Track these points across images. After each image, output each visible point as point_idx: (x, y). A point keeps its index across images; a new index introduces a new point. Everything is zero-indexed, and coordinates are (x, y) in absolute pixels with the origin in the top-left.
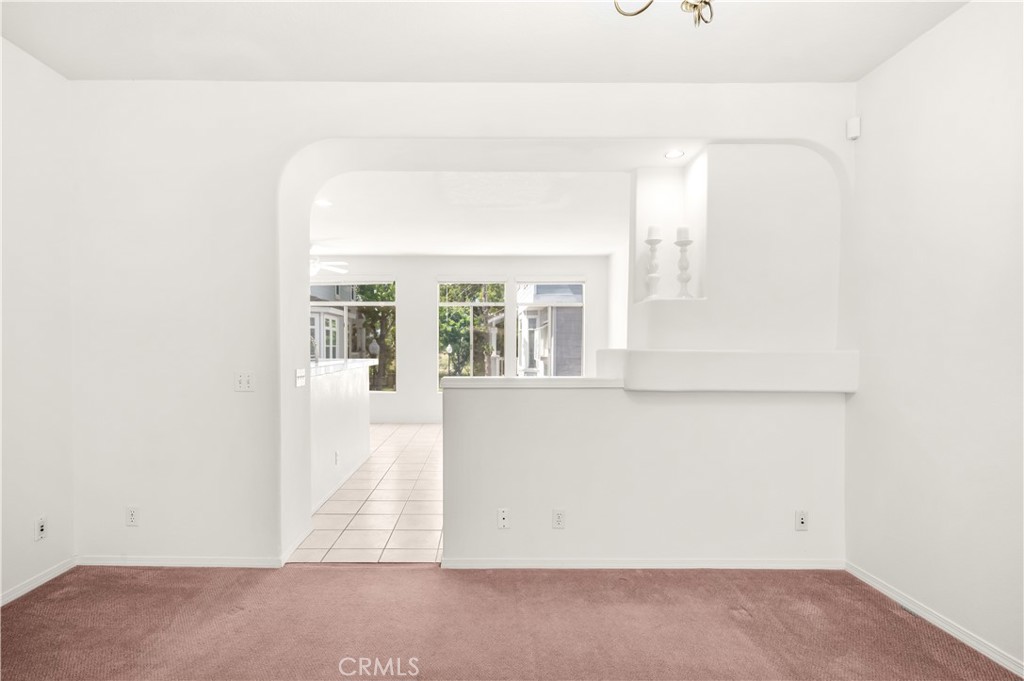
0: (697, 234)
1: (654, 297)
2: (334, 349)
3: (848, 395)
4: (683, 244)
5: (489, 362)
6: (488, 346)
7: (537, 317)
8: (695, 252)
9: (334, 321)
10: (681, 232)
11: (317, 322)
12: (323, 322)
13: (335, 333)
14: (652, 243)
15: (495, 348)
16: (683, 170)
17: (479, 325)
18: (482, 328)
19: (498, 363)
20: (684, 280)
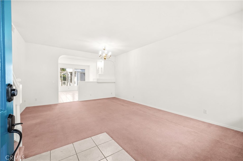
0: (103, 68)
1: (99, 73)
3: (115, 82)
4: (102, 69)
8: (103, 70)
10: (101, 68)
14: (99, 68)
16: (101, 61)
20: (102, 72)
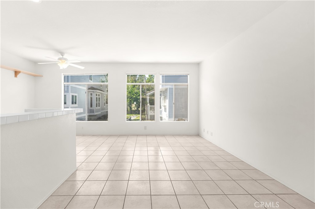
2: (99, 103)
5: (147, 107)
6: (146, 102)
7: (162, 93)
9: (99, 95)
11: (93, 94)
12: (95, 95)
13: (99, 98)
15: (148, 103)
17: (144, 95)
18: (144, 97)
19: (149, 107)
